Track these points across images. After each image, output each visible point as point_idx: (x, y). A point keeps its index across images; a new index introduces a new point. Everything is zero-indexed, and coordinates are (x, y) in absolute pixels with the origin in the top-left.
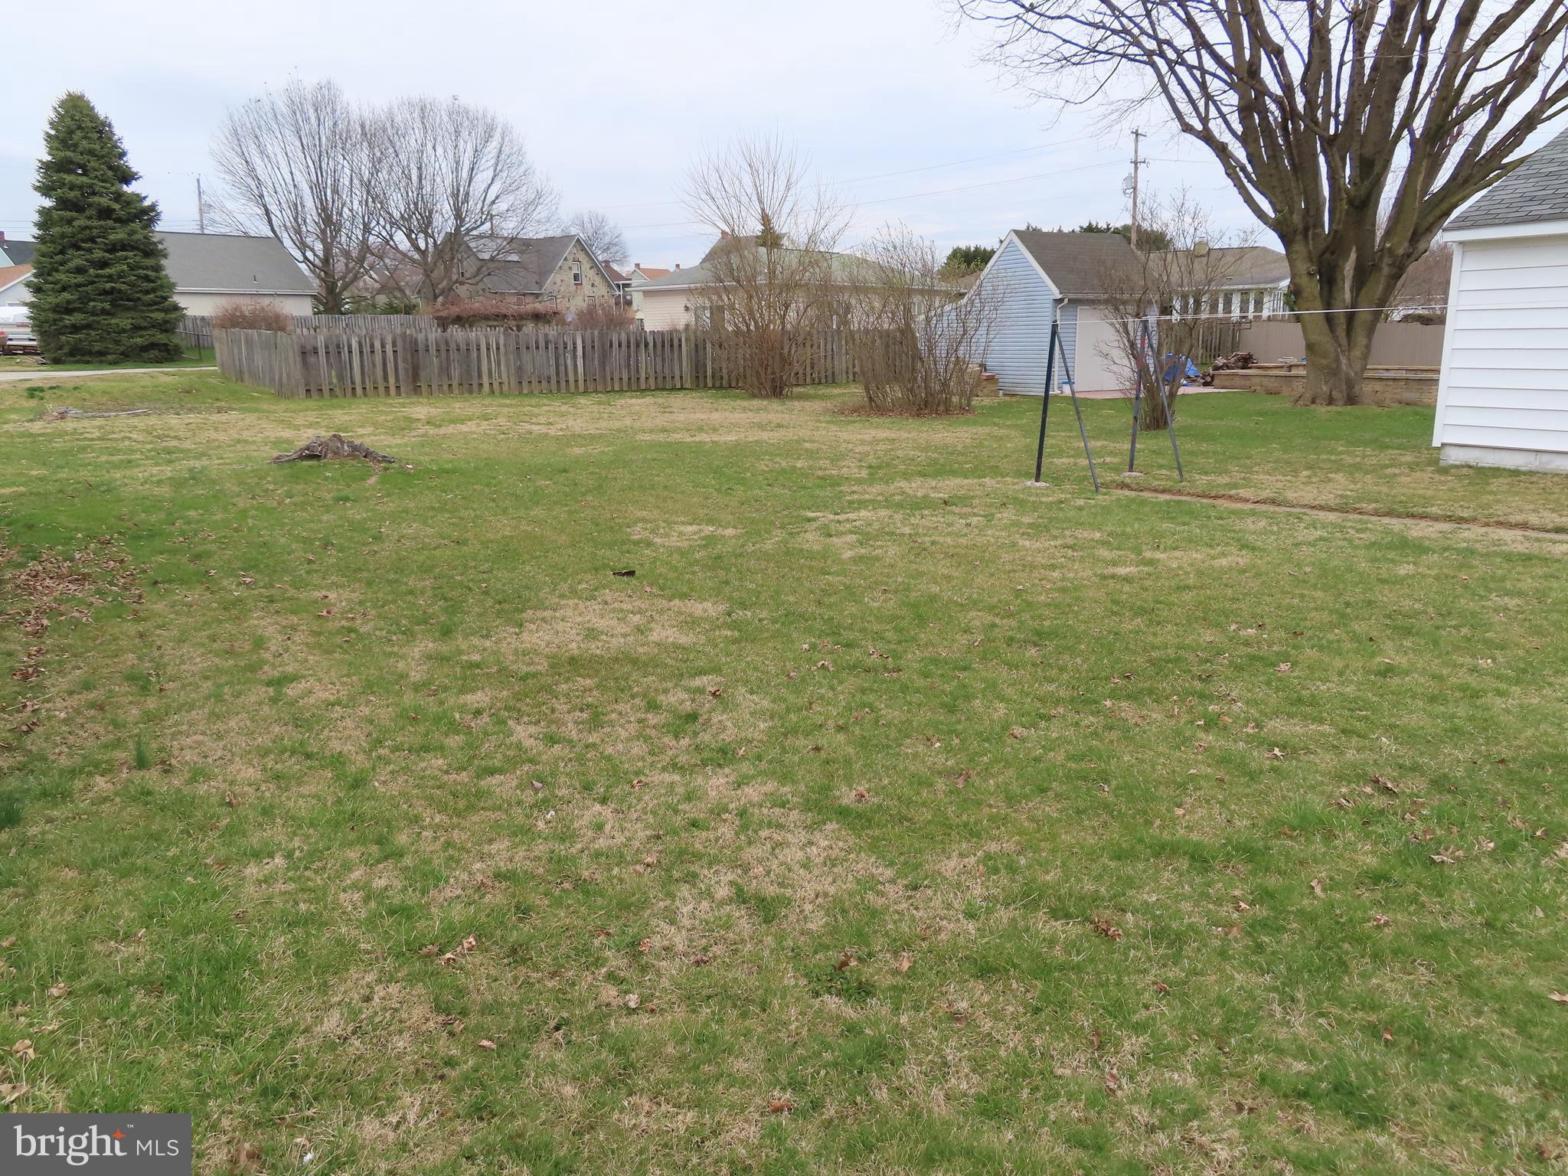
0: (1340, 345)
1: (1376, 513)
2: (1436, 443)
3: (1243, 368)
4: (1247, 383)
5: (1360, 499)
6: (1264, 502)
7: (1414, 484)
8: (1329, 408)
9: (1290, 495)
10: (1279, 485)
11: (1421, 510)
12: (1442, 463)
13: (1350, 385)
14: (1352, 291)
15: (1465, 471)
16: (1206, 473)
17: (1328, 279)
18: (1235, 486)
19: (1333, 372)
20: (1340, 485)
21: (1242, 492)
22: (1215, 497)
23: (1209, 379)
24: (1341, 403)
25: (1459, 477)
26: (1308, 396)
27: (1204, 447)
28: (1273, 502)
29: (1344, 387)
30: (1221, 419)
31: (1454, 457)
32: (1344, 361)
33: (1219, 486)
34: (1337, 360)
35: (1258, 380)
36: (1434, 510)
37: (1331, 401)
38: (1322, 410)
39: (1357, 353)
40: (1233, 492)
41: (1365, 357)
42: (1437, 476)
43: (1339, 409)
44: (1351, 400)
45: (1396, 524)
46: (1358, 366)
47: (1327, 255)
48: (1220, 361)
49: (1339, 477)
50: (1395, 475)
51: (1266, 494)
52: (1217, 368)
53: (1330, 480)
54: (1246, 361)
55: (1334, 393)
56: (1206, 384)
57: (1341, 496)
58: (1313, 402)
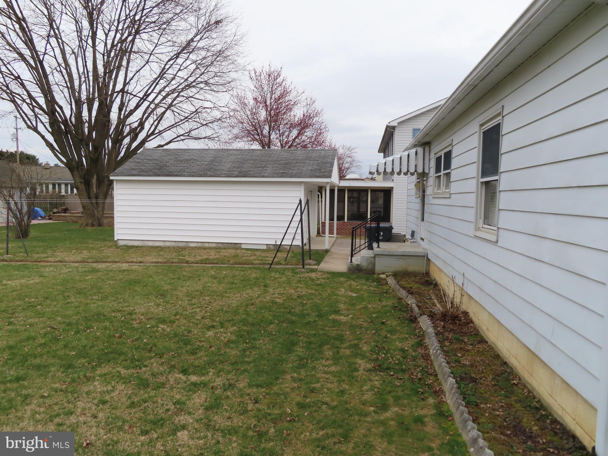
0: (94, 207)
1: (93, 262)
2: (116, 239)
3: (65, 213)
4: (65, 219)
5: (89, 258)
6: (57, 262)
7: (108, 252)
8: (92, 228)
9: (66, 259)
10: (63, 256)
11: (105, 260)
12: (118, 245)
13: (99, 220)
14: (96, 188)
15: (124, 247)
16: (38, 253)
17: (87, 184)
18: (48, 257)
19: (92, 215)
20: (85, 254)
21: (50, 259)
22: (40, 262)
23: (51, 217)
24: (96, 226)
25: (122, 249)
26: (85, 223)
27: (40, 244)
28: (60, 261)
29: (97, 221)
30: (51, 233)
31: (121, 243)
32: (96, 212)
33: (42, 258)
34: (94, 212)
35: (69, 218)
36: (110, 260)
37: (93, 225)
38: (89, 228)
39: (100, 209)
40: (46, 260)
41: (103, 210)
42: (115, 250)
43: (95, 228)
44: (100, 225)
45: (95, 265)
46: (101, 213)
47: (86, 176)
48: (55, 210)
49: (85, 252)
50: (103, 250)
51: (58, 259)
52: (54, 213)
53: (82, 253)
54: (66, 210)
55: (94, 223)
56: (50, 219)
57: (83, 258)
58: (87, 226)
